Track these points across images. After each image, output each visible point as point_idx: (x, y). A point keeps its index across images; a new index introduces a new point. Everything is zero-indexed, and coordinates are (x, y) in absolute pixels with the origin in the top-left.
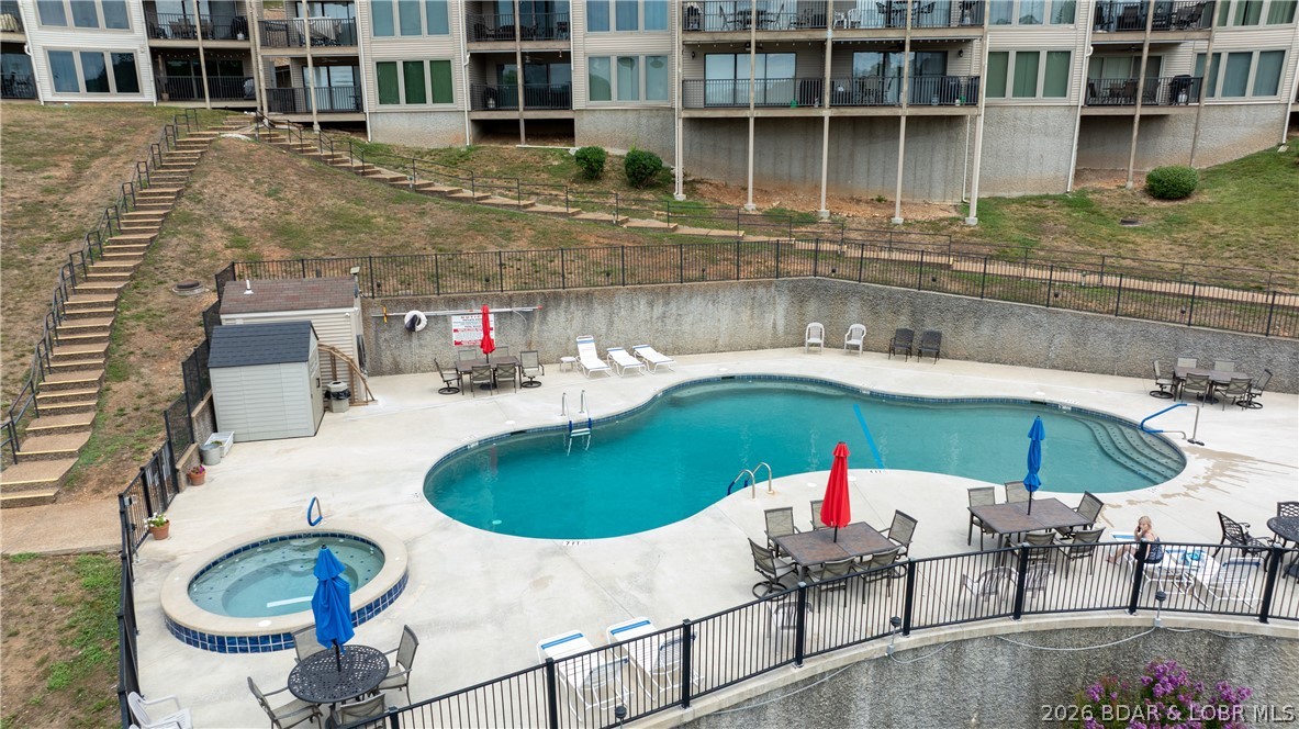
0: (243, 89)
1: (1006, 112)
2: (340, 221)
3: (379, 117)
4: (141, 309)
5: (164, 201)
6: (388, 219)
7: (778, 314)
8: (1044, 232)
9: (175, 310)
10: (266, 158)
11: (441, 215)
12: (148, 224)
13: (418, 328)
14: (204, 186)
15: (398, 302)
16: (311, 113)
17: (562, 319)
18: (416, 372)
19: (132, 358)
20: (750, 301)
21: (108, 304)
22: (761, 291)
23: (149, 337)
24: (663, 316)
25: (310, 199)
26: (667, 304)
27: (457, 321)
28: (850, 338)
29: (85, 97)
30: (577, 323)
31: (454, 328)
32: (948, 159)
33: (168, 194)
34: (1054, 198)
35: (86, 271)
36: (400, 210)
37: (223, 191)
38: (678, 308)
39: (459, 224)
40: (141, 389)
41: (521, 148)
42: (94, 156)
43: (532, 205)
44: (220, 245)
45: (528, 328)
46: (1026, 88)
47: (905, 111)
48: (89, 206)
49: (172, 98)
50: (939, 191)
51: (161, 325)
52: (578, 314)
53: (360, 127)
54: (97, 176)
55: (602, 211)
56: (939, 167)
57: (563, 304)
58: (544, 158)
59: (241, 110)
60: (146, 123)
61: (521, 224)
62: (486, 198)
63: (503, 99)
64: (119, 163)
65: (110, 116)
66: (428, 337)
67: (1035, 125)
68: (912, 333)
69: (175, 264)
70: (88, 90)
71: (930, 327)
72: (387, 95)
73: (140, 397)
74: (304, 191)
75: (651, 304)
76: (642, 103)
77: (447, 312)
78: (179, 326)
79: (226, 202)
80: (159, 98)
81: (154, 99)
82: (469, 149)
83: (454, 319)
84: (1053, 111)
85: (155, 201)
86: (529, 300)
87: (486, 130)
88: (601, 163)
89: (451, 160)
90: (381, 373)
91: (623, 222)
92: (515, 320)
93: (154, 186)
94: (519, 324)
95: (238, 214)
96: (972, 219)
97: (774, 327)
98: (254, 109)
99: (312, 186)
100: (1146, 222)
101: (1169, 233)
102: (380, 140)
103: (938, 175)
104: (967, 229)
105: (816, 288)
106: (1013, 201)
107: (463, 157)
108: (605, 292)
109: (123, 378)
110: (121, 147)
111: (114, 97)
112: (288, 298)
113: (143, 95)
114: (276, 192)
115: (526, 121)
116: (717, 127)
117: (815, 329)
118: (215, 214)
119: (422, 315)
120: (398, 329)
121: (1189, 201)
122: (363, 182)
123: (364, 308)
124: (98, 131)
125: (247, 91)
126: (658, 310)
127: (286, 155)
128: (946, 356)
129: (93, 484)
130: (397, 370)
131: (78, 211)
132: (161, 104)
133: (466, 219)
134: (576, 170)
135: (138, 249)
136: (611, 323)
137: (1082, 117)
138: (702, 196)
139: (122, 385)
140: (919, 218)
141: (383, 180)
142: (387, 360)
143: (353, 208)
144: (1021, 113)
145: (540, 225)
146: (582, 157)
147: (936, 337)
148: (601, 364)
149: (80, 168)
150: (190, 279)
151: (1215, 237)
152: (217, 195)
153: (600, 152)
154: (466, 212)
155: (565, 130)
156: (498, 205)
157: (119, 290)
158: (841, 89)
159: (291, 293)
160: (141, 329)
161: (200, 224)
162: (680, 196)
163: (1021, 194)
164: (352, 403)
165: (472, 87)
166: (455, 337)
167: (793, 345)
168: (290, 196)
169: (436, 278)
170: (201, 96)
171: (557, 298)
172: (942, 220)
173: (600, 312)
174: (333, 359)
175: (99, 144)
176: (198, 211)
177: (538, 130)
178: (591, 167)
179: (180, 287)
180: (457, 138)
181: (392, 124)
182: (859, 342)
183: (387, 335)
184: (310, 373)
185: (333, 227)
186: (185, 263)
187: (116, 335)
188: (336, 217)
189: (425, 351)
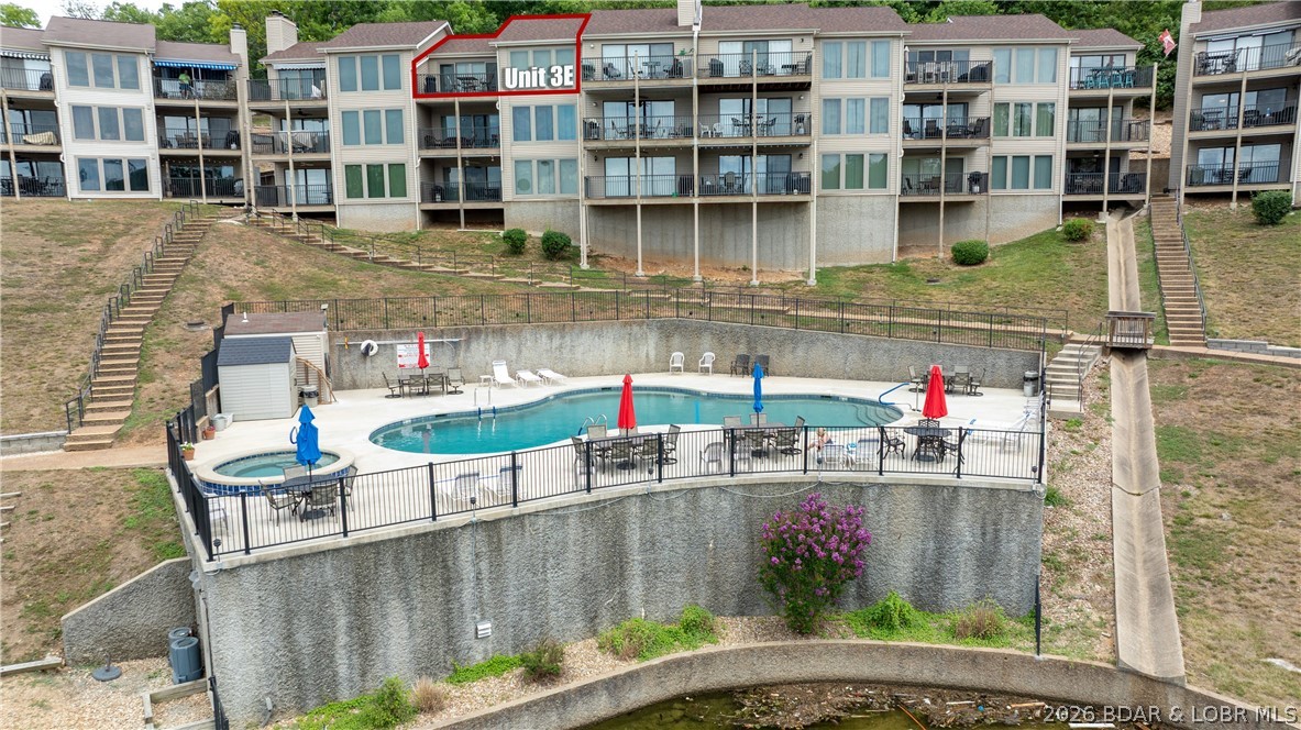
0: (233, 188)
1: (841, 201)
2: (311, 282)
3: (346, 209)
4: (161, 339)
5: (175, 266)
6: (351, 281)
7: (650, 346)
8: (865, 289)
9: (187, 340)
10: (253, 238)
11: (392, 279)
12: (163, 282)
13: (371, 353)
14: (206, 257)
15: (357, 334)
16: (291, 206)
17: (482, 348)
18: (368, 388)
19: (156, 369)
20: (627, 337)
21: (137, 334)
22: (636, 329)
23: (168, 356)
24: (560, 347)
25: (289, 267)
26: (563, 337)
27: (401, 349)
28: (703, 363)
29: (104, 194)
30: (493, 351)
31: (399, 354)
32: (797, 237)
33: (179, 261)
34: (882, 266)
35: (119, 313)
36: (361, 276)
37: (221, 260)
38: (572, 341)
39: (407, 285)
40: (165, 387)
41: (462, 232)
42: (118, 235)
43: (467, 272)
44: (219, 298)
45: (456, 355)
46: (855, 181)
47: (755, 199)
48: (117, 270)
49: (175, 195)
50: (791, 262)
51: (177, 349)
52: (494, 344)
53: (331, 216)
54: (121, 250)
55: (520, 275)
56: (790, 244)
57: (483, 337)
58: (479, 239)
59: (232, 205)
60: (156, 213)
61: (456, 285)
62: (430, 267)
63: (448, 194)
64: (138, 240)
65: (127, 207)
66: (379, 360)
67: (864, 210)
68: (748, 357)
69: (185, 310)
70: (107, 189)
71: (761, 352)
72: (353, 191)
73: (164, 392)
74: (284, 261)
75: (550, 337)
76: (558, 196)
77: (394, 342)
78: (190, 350)
79: (224, 268)
80: (165, 195)
81: (160, 196)
82: (419, 233)
83: (399, 347)
84: (877, 200)
85: (168, 266)
86: (457, 333)
87: (435, 218)
88: (523, 241)
89: (403, 240)
90: (343, 389)
91: (536, 283)
92: (445, 348)
93: (167, 256)
94: (448, 351)
95: (233, 277)
96: (812, 281)
97: (647, 356)
98: (242, 205)
99: (292, 258)
100: (946, 281)
101: (958, 287)
102: (346, 227)
103: (789, 249)
104: (807, 288)
105: (678, 327)
106: (850, 269)
107: (413, 239)
108: (515, 328)
109: (151, 380)
110: (139, 229)
111: (128, 194)
112: (274, 325)
113: (151, 193)
114: (263, 262)
115: (465, 211)
116: (613, 213)
117: (678, 357)
118: (215, 277)
119: (374, 344)
120: (356, 355)
121: (982, 266)
122: (332, 256)
123: (331, 337)
124: (119, 218)
125: (237, 190)
126: (556, 342)
127: (271, 236)
128: (774, 374)
129: (137, 437)
130: (354, 386)
131: (108, 273)
132: (166, 200)
133: (415, 281)
134: (504, 247)
135: (157, 299)
136: (520, 352)
137: (901, 204)
138: (603, 266)
139: (151, 385)
140: (773, 281)
141: (349, 255)
142: (347, 379)
143: (324, 274)
144: (853, 200)
145: (471, 285)
146: (507, 237)
147: (765, 360)
148: (510, 380)
149: (107, 244)
150: (196, 320)
151: (991, 289)
152: (216, 263)
153: (523, 233)
154: (413, 277)
155: (496, 217)
156: (439, 272)
157: (144, 326)
158: (708, 183)
159: (276, 322)
160: (162, 351)
161: (203, 284)
162: (584, 265)
163: (857, 264)
164: (320, 402)
165: (422, 184)
166: (400, 361)
167: (663, 371)
168: (273, 265)
169: (386, 321)
170: (199, 194)
171: (478, 332)
172: (790, 282)
173: (511, 343)
174: (306, 368)
175: (121, 227)
176: (201, 274)
177: (475, 218)
178: (516, 245)
179: (190, 325)
180: (409, 224)
181: (357, 215)
182: (710, 365)
183: (347, 359)
184: (290, 373)
185: (308, 287)
186: (192, 310)
187: (143, 354)
188: (310, 280)
189: (376, 372)
